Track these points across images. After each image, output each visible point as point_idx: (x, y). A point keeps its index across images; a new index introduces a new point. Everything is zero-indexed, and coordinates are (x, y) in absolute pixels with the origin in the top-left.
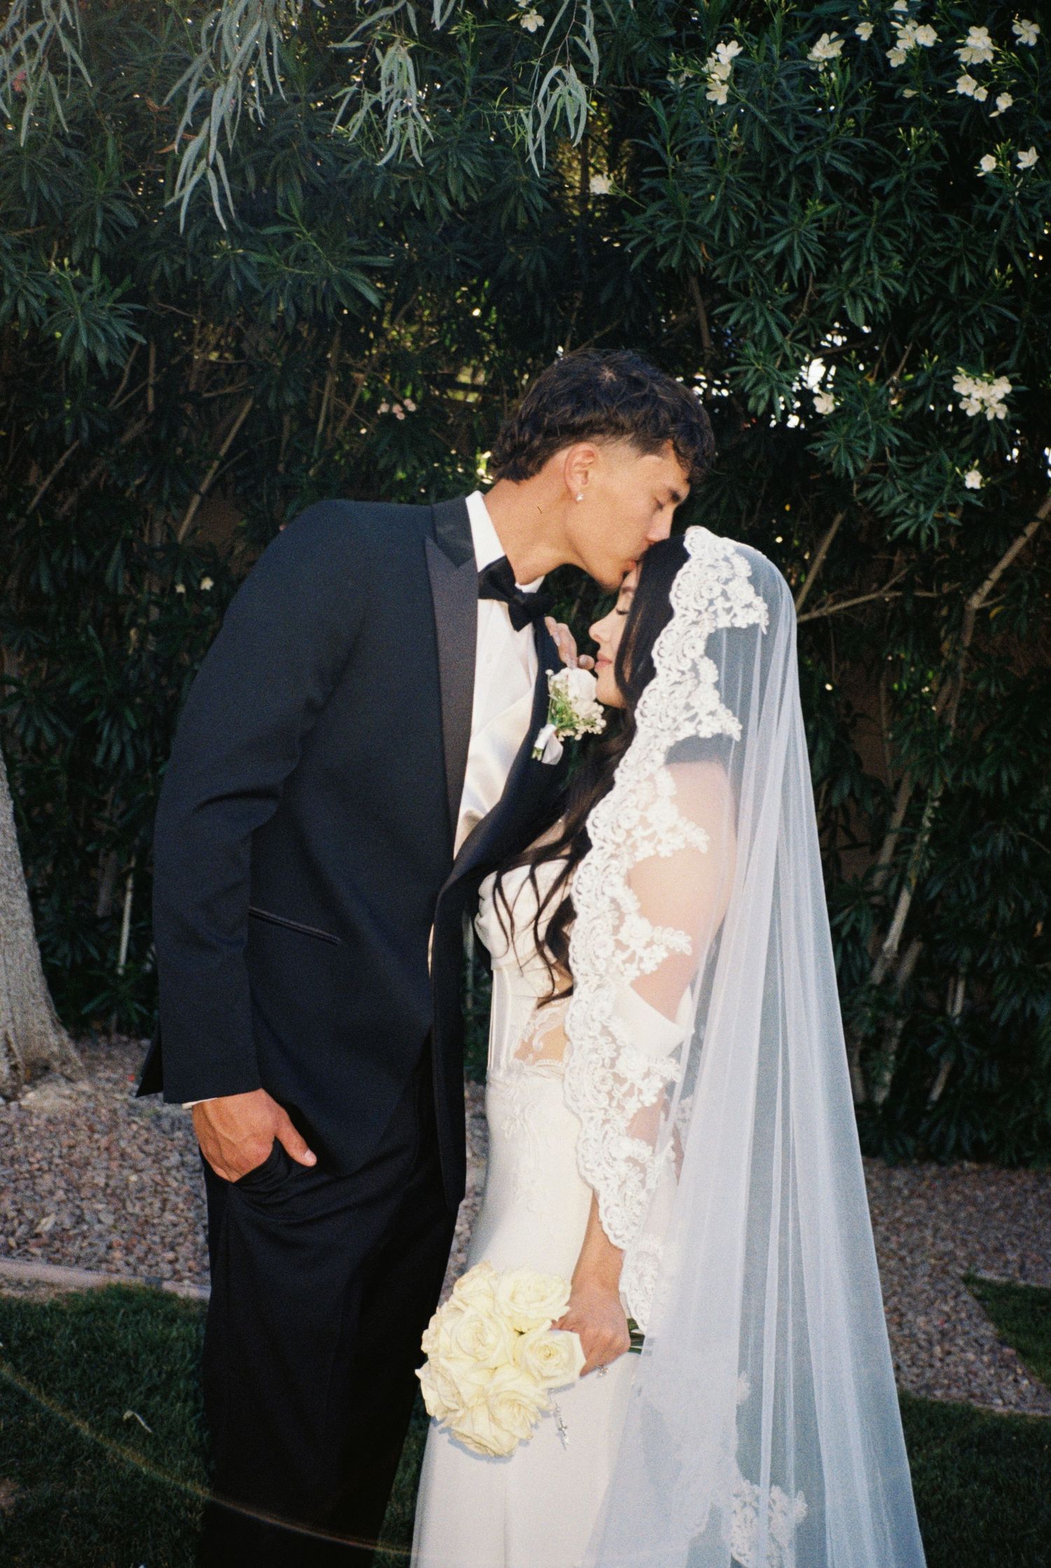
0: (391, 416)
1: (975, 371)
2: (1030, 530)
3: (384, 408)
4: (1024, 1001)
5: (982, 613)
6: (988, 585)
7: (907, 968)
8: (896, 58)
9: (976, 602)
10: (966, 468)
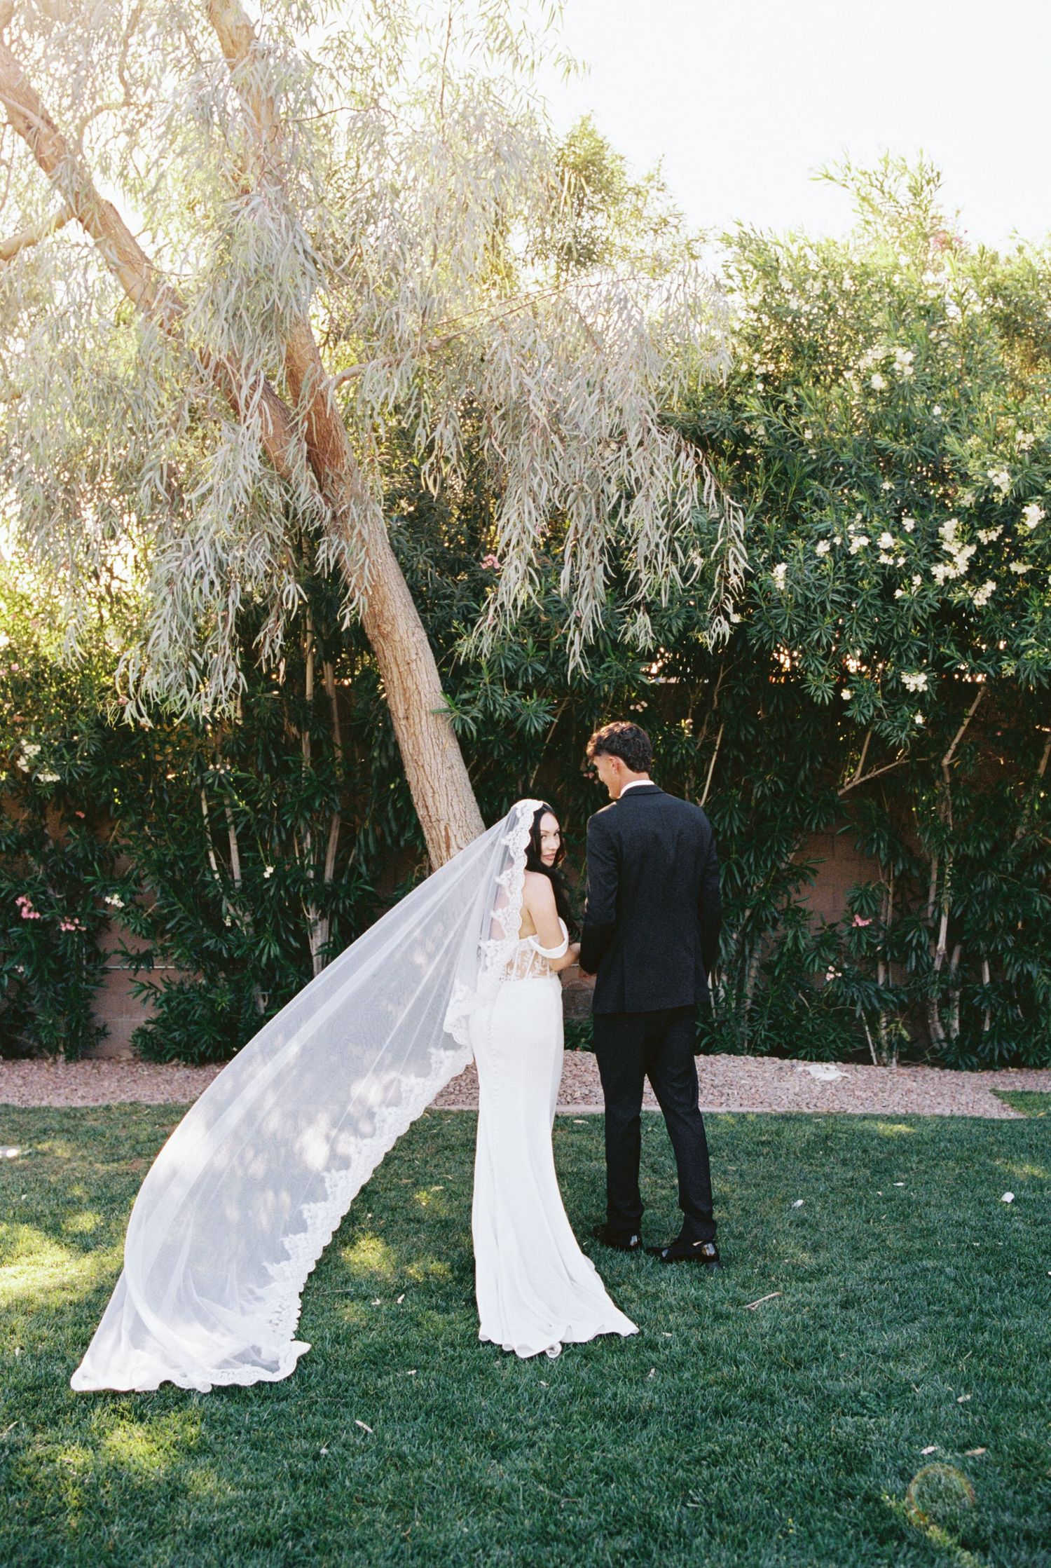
0: (636, 710)
1: (910, 673)
2: (966, 721)
3: (632, 707)
4: (1022, 965)
5: (950, 766)
6: (950, 752)
7: (955, 961)
8: (853, 551)
9: (946, 762)
10: (915, 714)
